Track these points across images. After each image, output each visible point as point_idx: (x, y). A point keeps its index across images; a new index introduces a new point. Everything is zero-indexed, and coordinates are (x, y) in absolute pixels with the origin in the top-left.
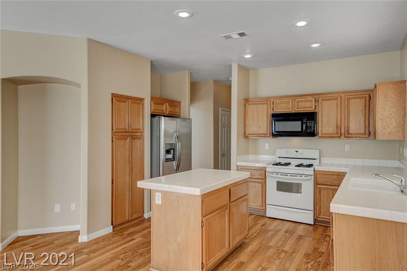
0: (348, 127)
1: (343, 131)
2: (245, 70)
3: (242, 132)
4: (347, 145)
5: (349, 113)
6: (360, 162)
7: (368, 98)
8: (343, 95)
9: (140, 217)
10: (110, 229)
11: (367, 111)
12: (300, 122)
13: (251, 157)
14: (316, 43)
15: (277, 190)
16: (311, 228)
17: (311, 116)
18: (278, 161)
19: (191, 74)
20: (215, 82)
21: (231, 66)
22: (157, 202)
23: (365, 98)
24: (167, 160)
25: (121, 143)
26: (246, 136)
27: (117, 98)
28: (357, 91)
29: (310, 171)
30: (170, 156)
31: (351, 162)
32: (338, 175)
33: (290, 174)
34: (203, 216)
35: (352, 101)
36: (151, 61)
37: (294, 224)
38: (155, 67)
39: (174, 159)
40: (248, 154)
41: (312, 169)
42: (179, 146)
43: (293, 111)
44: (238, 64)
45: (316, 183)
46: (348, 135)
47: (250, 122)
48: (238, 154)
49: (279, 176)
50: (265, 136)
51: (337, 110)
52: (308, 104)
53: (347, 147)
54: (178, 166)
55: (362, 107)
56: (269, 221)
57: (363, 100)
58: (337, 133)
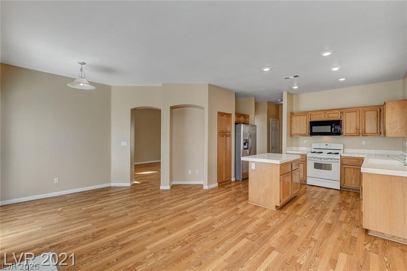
0: (365, 129)
1: (361, 132)
2: (290, 95)
3: (289, 133)
4: (363, 141)
5: (365, 120)
6: (373, 152)
7: (380, 111)
8: (361, 109)
9: (229, 181)
10: (216, 185)
11: (379, 119)
12: (330, 127)
13: (294, 148)
14: (343, 78)
15: (315, 168)
16: (339, 192)
17: (338, 123)
18: (313, 150)
19: (255, 99)
20: (269, 103)
21: (282, 93)
22: (252, 168)
23: (377, 110)
24: (245, 149)
25: (221, 138)
26: (291, 135)
27: (221, 114)
28: (371, 106)
29: (338, 157)
30: (246, 147)
31: (367, 151)
32: (357, 159)
33: (324, 158)
34: (281, 176)
35: (367, 113)
36: (235, 93)
37: (326, 189)
38: (238, 96)
39: (247, 149)
40: (292, 146)
41: (339, 155)
42: (250, 141)
43: (325, 120)
44: (288, 92)
45: (342, 164)
46: (365, 134)
47: (294, 127)
48: (287, 146)
49: (316, 159)
50: (304, 135)
51: (357, 119)
52: (335, 115)
53: (364, 143)
54: (250, 153)
55: (375, 116)
56: (309, 187)
57: (376, 112)
58: (357, 133)
